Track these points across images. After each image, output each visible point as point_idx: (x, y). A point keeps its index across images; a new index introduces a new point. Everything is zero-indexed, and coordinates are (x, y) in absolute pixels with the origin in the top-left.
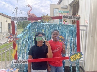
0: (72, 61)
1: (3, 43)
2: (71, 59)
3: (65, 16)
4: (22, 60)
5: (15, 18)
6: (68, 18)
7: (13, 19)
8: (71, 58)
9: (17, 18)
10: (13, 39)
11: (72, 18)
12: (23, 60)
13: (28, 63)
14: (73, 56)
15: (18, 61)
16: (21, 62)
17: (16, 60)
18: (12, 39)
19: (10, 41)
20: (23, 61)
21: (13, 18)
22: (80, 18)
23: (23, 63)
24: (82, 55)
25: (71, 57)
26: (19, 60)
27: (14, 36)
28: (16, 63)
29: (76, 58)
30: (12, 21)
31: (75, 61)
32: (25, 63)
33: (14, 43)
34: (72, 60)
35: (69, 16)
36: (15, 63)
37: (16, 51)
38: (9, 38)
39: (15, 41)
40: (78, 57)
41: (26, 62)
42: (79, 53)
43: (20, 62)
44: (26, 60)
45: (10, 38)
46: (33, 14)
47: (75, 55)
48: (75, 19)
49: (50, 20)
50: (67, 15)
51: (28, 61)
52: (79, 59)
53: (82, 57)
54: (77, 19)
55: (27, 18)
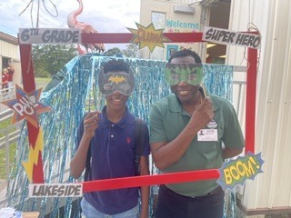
0: (228, 183)
2: (226, 176)
4: (60, 185)
5: (36, 31)
6: (222, 38)
7: (28, 37)
8: (227, 173)
9: (41, 32)
10: (28, 110)
11: (235, 38)
12: (66, 185)
13: (81, 195)
14: (232, 168)
15: (48, 188)
16: (59, 191)
17: (38, 185)
18: (24, 109)
20: (63, 187)
21: (26, 30)
22: (259, 39)
23: (63, 196)
24: (261, 162)
25: (225, 171)
26: (49, 185)
27: (32, 99)
28: (38, 194)
29: (243, 174)
30: (22, 42)
31: (237, 182)
32: (72, 195)
33: (30, 125)
34: (229, 179)
35: (225, 33)
36: (34, 194)
37: (40, 152)
38: (10, 104)
39: (35, 117)
40: (248, 170)
41: (76, 189)
42: (251, 158)
43: (54, 190)
44: (75, 185)
45: (15, 106)
46: (88, 27)
47: (239, 163)
48: (244, 44)
49: (162, 42)
50: (218, 29)
51: (81, 189)
52: (252, 177)
53: (260, 171)
54: (250, 41)
55: (79, 35)
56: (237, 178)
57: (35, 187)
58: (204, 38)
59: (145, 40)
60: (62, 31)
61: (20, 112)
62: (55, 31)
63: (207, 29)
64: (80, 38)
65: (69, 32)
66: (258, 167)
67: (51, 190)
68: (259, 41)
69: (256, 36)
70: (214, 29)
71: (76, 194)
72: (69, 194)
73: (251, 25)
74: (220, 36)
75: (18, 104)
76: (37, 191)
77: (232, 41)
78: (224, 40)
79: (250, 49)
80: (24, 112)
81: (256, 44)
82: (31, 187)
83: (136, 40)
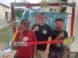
0: (65, 44)
1: (2, 28)
2: (65, 42)
3: (62, 2)
5: (15, 3)
6: (65, 5)
7: (13, 5)
8: (65, 41)
9: (16, 3)
10: (13, 24)
11: (69, 5)
12: (23, 43)
13: (27, 46)
14: (66, 40)
15: (18, 44)
16: (21, 44)
17: (16, 43)
18: (12, 23)
19: (11, 26)
20: (22, 43)
21: (13, 3)
25: (64, 41)
27: (14, 21)
28: (16, 45)
29: (69, 42)
34: (65, 43)
35: (66, 3)
36: (15, 45)
38: (9, 22)
39: (15, 26)
40: (71, 41)
41: (25, 44)
42: (72, 38)
43: (20, 44)
47: (68, 39)
48: (71, 6)
49: (48, 6)
50: (64, 2)
51: (27, 44)
52: (72, 43)
53: (74, 41)
54: (73, 6)
55: (26, 4)
56: (68, 43)
57: (15, 43)
58: (60, 5)
59: (43, 5)
60: (22, 3)
61: (11, 24)
62: (20, 3)
63: (61, 2)
64: (26, 5)
65: (23, 3)
66: (74, 40)
67: (19, 44)
68: (75, 6)
69: (75, 4)
70: (63, 2)
71: (25, 45)
72: (24, 45)
73: (73, 1)
74: (65, 4)
75: (11, 22)
76: (16, 44)
77: (68, 6)
78: (66, 5)
79: (73, 8)
80: (12, 24)
81: (74, 6)
82: (14, 43)
83: (41, 5)
